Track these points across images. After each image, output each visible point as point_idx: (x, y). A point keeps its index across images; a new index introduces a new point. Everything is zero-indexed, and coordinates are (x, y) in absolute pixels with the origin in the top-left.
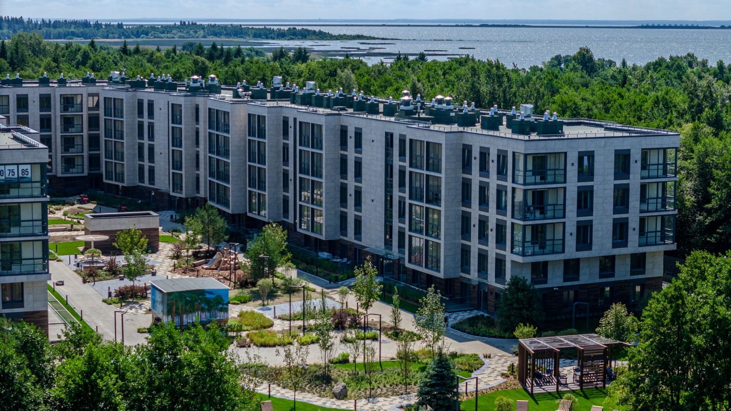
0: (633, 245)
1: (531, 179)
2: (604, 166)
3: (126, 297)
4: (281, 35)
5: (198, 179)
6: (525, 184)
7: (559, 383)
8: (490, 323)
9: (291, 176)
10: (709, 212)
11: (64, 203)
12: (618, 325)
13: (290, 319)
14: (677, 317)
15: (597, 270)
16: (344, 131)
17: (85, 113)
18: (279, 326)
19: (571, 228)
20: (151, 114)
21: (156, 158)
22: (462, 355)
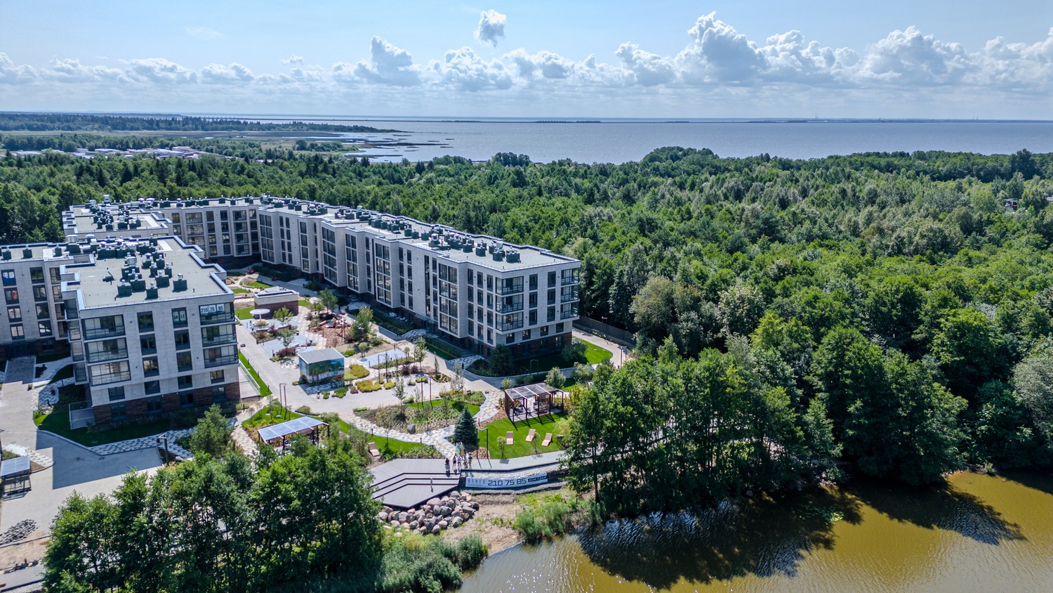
0: (558, 320)
1: (505, 290)
2: (543, 281)
3: (285, 355)
4: (350, 129)
5: (317, 263)
6: (503, 294)
7: (527, 413)
8: (486, 366)
9: (372, 270)
10: (593, 291)
11: (239, 275)
12: (555, 378)
13: (379, 368)
14: (596, 409)
15: (539, 332)
16: (401, 251)
17: (248, 221)
18: (374, 374)
19: (527, 314)
20: (288, 225)
21: (292, 249)
22: (474, 393)
